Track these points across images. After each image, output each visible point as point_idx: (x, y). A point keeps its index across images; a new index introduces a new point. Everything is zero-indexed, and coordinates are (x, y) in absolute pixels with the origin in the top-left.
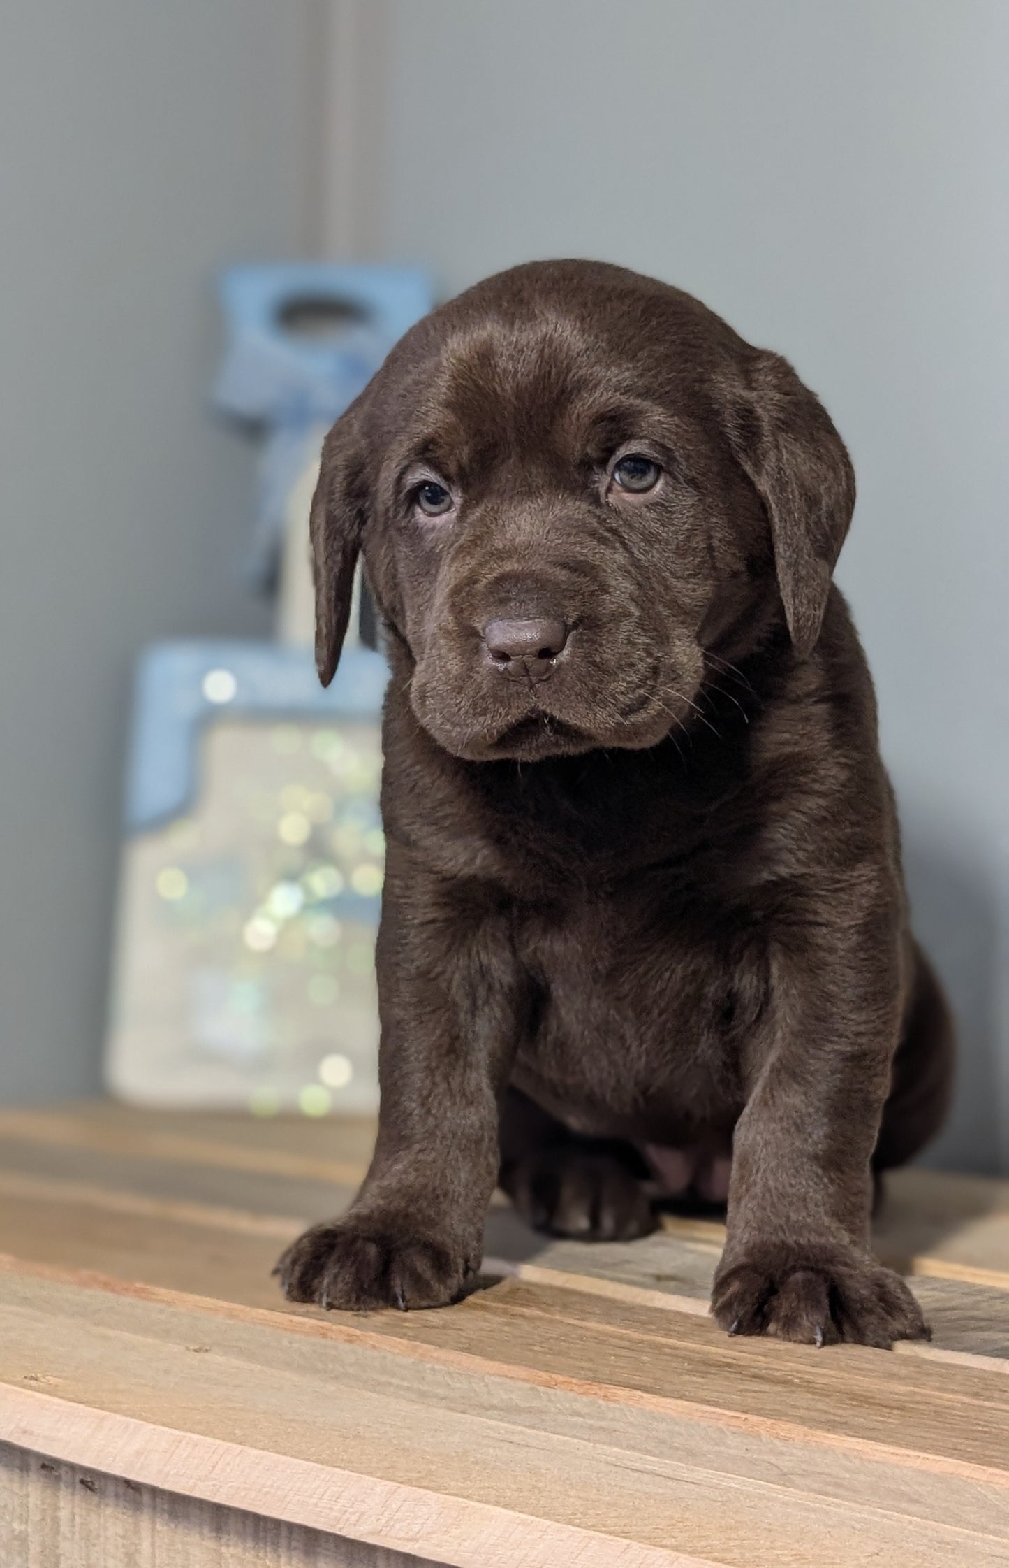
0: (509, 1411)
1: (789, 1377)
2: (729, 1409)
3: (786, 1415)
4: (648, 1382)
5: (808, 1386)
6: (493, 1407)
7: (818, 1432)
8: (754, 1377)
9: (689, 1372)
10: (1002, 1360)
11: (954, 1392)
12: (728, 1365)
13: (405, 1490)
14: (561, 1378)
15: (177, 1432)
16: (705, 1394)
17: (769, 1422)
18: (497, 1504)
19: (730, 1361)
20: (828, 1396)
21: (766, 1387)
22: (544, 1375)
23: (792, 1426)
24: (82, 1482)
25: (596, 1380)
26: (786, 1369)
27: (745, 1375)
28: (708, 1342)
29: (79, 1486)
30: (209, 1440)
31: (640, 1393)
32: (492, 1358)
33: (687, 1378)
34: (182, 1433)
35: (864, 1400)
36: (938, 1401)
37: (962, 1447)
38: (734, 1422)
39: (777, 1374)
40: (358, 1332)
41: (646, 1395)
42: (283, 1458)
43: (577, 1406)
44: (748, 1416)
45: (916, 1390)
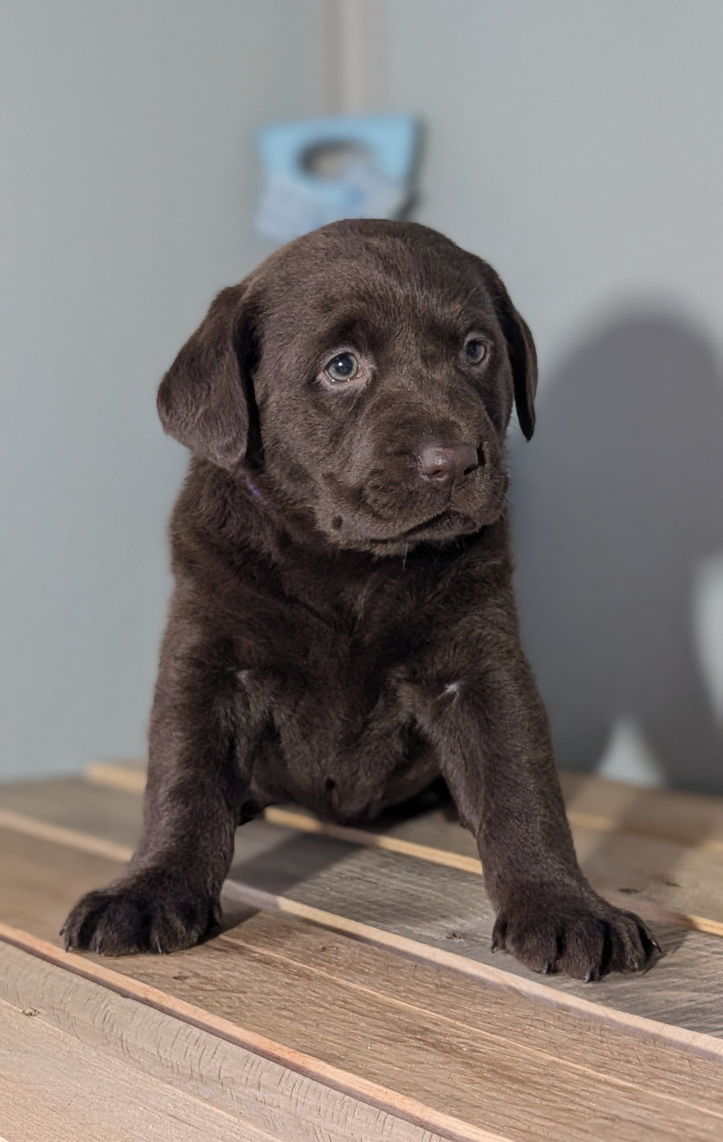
1: (462, 1045)
8: (434, 1046)
10: (662, 1024)
19: (430, 1026)
20: (471, 1066)
26: (466, 1035)
27: (429, 1044)
33: (377, 1046)
36: (565, 1074)
37: (533, 1130)
39: (455, 1041)
44: (388, 1090)
45: (557, 1060)
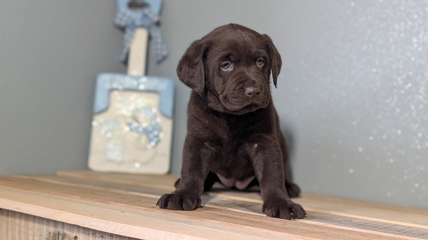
0: (185, 222)
2: (227, 222)
3: (237, 223)
4: (211, 218)
5: (241, 219)
6: (182, 221)
7: (243, 226)
9: (218, 217)
11: (268, 221)
12: (225, 216)
13: (168, 233)
14: (194, 217)
15: (123, 224)
16: (222, 220)
17: (234, 224)
18: (186, 234)
21: (233, 219)
22: (191, 217)
23: (238, 225)
24: (101, 236)
25: (201, 218)
28: (221, 213)
29: (100, 237)
30: (130, 225)
31: (209, 220)
32: (180, 214)
34: (124, 224)
35: (251, 222)
37: (270, 228)
38: (227, 225)
40: (153, 210)
41: (210, 220)
42: (144, 228)
43: (198, 222)
44: (230, 223)
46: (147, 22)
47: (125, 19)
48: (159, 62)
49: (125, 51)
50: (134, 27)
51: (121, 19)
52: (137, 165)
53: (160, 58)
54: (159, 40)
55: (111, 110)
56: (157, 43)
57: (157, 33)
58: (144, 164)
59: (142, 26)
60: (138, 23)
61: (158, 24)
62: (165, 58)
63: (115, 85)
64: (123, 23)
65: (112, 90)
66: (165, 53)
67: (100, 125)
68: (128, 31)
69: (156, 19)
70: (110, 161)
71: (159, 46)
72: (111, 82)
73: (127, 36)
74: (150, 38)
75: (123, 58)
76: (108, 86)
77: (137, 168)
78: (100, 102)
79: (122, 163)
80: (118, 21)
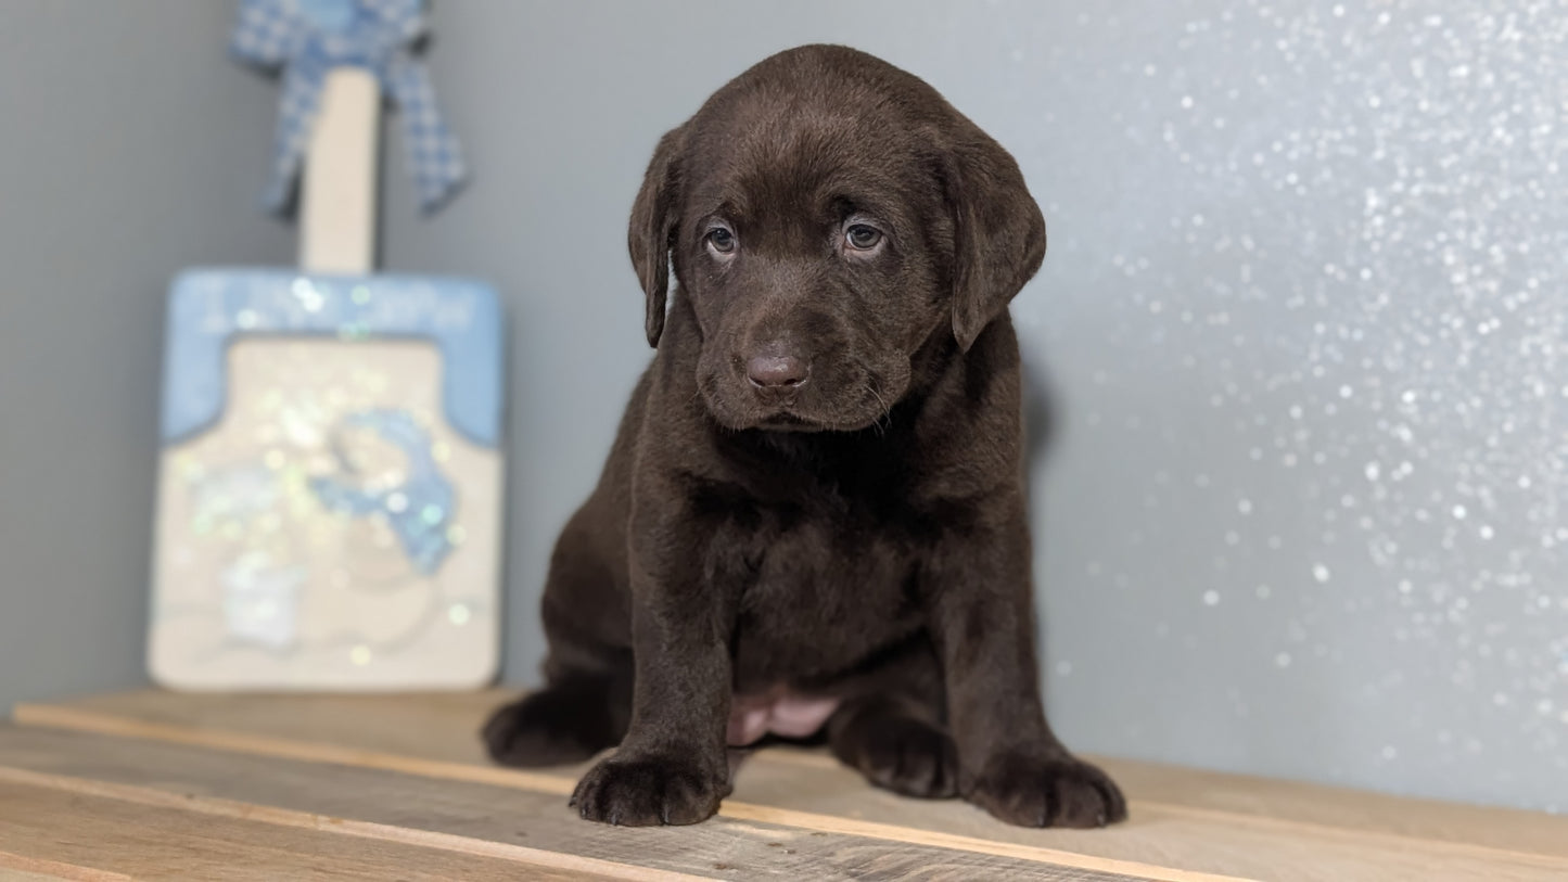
46: (377, 41)
47: (279, 29)
48: (431, 209)
49: (285, 167)
50: (319, 62)
51: (263, 33)
52: (360, 656)
53: (435, 192)
54: (429, 118)
55: (233, 426)
56: (418, 130)
57: (416, 87)
58: (389, 649)
59: (356, 61)
60: (335, 46)
61: (420, 46)
62: (454, 190)
63: (249, 319)
64: (270, 50)
65: (235, 337)
66: (455, 171)
67: (194, 489)
68: (296, 83)
69: (412, 27)
70: (240, 644)
71: (431, 144)
72: (234, 303)
73: (288, 107)
74: (387, 105)
75: (277, 195)
76: (216, 324)
77: (360, 669)
78: (185, 395)
79: (293, 649)
80: (247, 41)
